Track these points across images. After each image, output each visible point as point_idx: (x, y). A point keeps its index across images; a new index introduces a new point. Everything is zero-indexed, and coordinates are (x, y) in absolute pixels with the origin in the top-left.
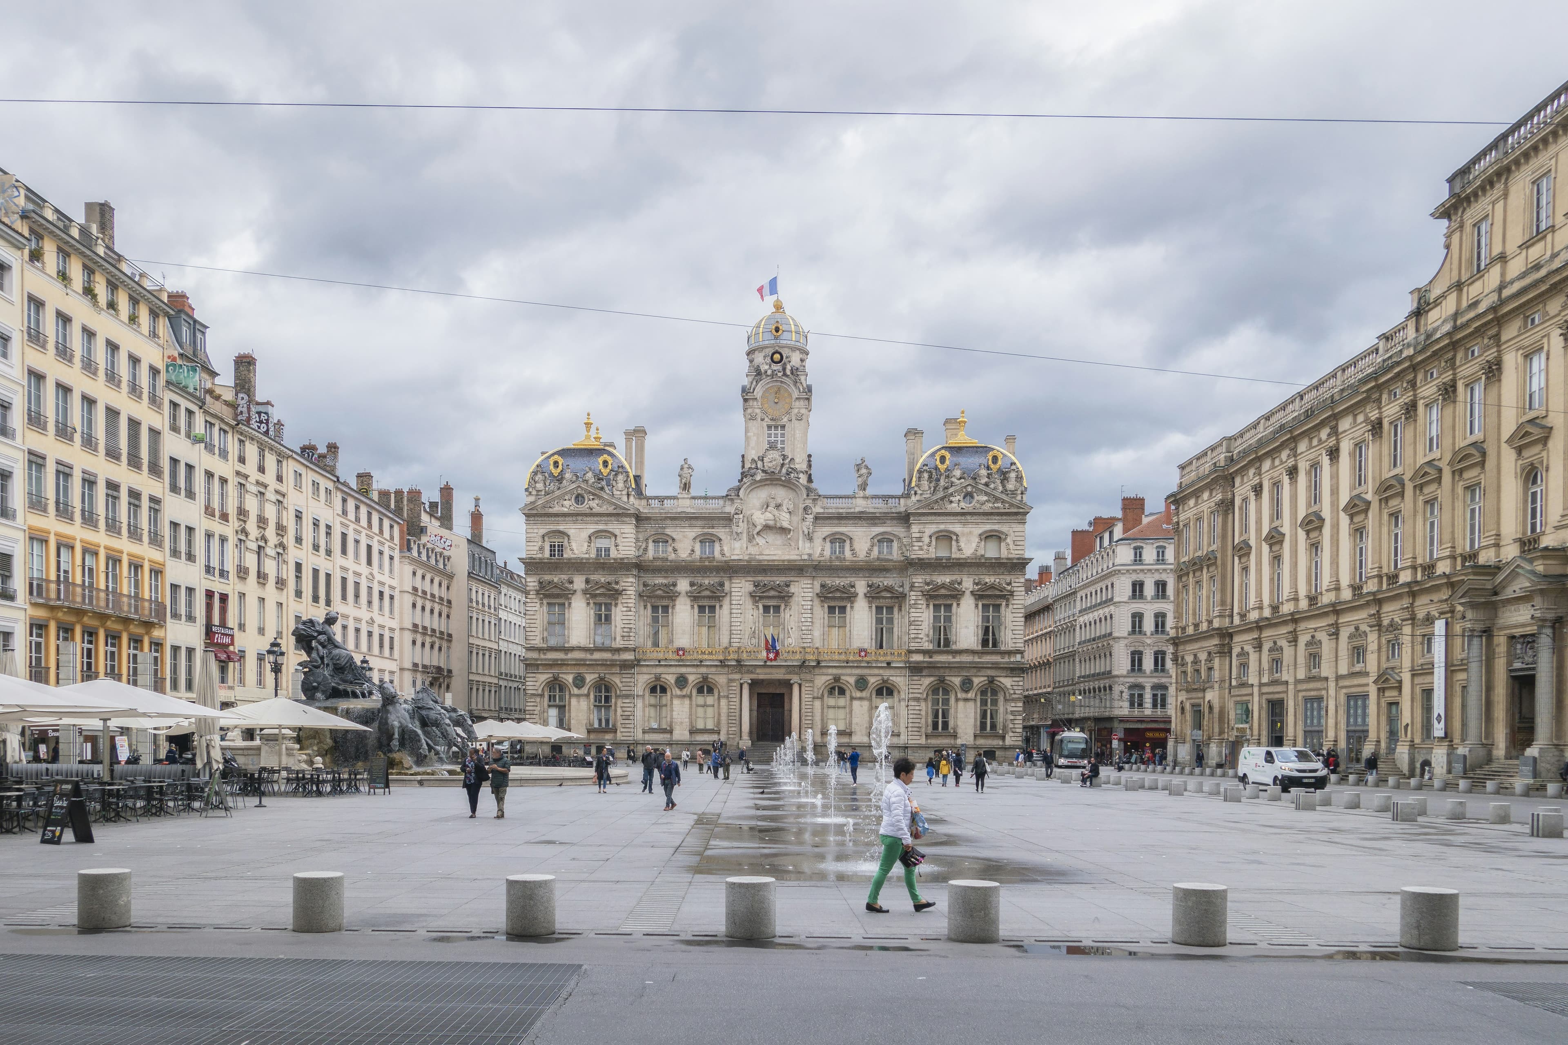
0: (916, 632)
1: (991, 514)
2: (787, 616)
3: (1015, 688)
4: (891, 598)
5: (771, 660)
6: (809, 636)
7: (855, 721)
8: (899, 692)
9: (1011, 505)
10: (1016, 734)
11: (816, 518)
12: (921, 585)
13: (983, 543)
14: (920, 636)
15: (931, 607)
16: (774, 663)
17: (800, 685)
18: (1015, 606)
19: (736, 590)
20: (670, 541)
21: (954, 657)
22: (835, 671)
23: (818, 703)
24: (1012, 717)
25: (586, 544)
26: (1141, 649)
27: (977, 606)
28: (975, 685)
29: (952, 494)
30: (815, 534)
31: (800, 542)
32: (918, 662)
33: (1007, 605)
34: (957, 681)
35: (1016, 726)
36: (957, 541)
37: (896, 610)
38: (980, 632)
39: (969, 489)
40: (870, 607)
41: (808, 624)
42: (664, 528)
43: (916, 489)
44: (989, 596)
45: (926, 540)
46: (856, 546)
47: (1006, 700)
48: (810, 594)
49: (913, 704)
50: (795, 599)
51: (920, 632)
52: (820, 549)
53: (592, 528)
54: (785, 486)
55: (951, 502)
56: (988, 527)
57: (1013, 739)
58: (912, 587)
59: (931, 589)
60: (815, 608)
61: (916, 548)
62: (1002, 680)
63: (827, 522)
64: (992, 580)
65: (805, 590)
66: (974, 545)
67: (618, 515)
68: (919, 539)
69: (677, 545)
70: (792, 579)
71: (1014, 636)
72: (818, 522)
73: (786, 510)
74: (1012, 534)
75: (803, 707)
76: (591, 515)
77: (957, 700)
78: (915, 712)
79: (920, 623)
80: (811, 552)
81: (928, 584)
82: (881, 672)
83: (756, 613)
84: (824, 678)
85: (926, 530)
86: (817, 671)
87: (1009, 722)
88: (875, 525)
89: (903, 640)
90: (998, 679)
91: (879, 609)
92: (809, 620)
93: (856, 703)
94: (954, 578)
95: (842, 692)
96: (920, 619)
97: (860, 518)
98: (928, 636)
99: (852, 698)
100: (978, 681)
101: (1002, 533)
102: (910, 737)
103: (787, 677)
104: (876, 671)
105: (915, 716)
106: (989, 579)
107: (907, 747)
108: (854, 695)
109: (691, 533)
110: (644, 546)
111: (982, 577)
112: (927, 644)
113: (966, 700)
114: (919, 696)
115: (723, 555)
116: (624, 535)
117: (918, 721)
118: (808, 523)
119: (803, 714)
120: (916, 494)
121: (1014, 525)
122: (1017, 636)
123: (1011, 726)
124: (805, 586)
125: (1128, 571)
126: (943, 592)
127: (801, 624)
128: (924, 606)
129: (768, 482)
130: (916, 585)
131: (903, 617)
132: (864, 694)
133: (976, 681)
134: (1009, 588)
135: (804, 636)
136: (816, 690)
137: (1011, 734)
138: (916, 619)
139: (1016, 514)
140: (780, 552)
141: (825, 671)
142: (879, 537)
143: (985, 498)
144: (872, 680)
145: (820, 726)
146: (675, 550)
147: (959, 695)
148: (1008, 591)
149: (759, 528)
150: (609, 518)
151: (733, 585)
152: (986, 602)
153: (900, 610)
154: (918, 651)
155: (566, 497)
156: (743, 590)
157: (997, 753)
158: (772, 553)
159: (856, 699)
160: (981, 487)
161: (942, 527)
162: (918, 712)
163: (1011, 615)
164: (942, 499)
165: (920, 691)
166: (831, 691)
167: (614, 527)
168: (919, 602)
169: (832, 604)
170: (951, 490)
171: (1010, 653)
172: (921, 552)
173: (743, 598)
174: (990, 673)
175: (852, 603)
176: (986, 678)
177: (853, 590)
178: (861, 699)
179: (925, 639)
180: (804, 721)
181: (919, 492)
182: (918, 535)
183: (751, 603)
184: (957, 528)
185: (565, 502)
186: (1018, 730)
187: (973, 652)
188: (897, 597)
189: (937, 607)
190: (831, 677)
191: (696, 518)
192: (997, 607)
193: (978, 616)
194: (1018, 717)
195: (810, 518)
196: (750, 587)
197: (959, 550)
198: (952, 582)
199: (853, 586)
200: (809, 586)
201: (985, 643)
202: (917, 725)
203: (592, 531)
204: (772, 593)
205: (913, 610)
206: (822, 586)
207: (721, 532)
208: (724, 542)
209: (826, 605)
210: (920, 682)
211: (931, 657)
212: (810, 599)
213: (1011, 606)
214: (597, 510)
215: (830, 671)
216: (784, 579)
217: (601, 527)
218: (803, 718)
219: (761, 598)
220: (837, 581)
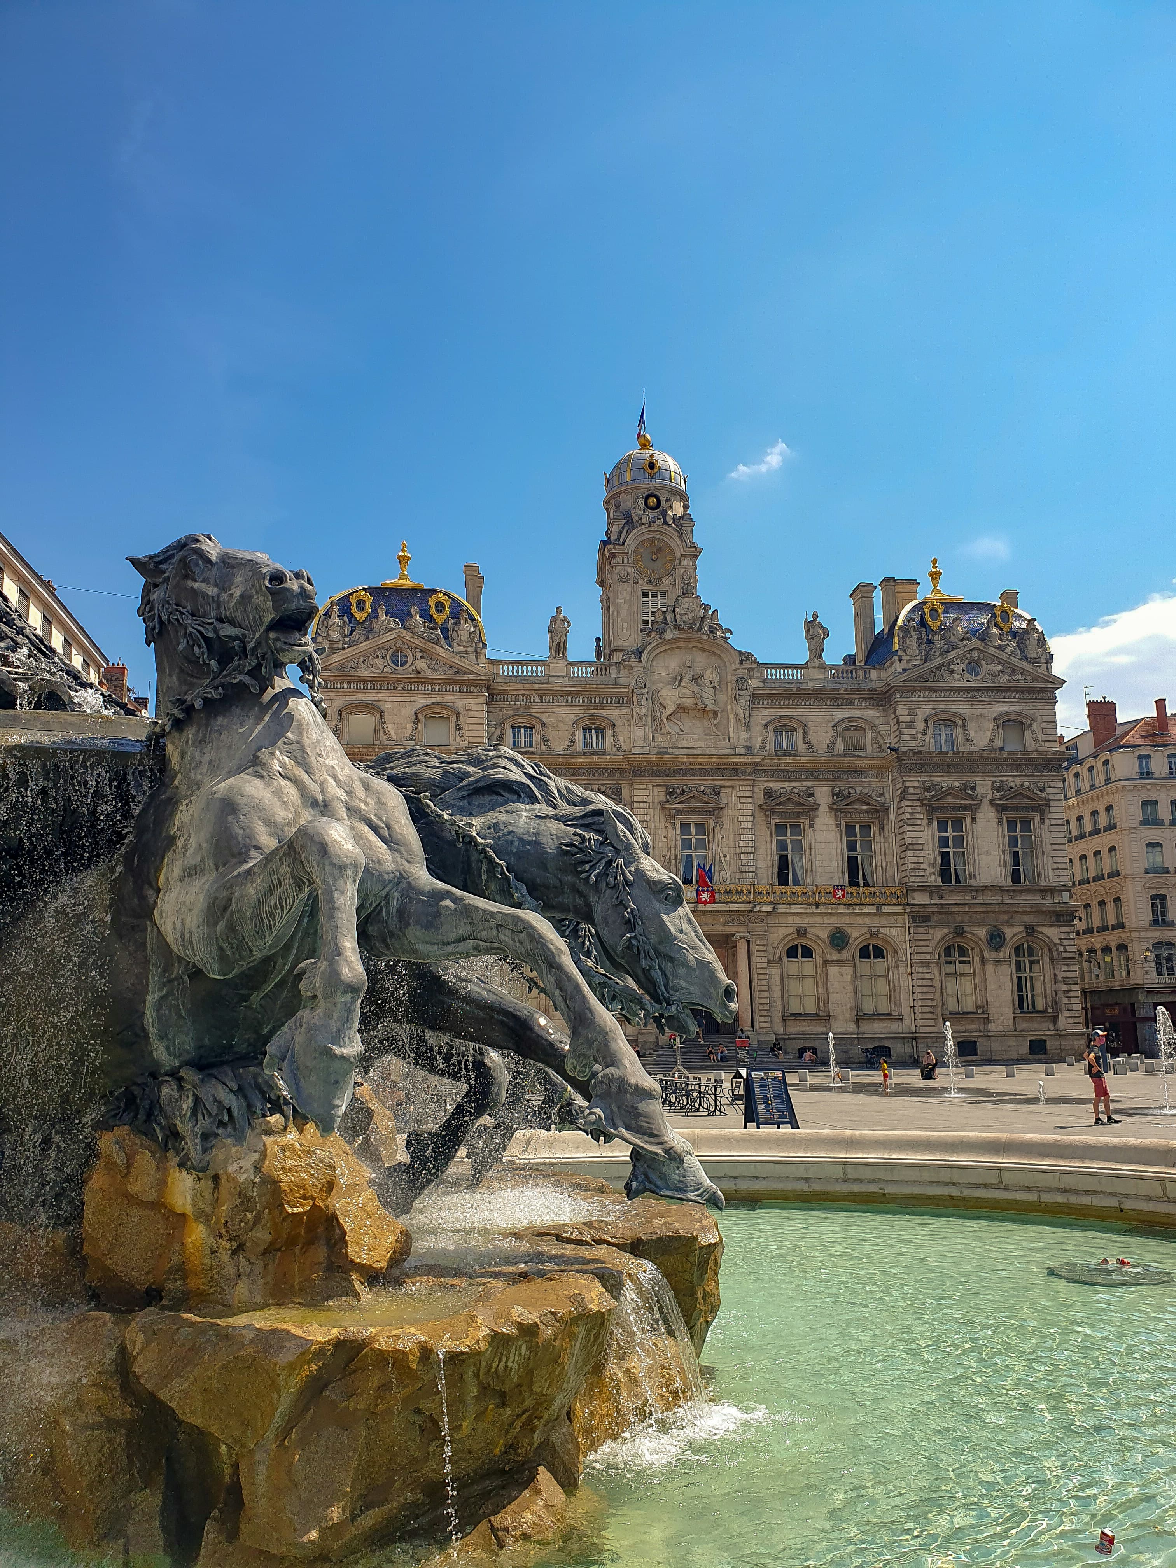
0: (915, 860)
1: (1008, 690)
2: (718, 838)
3: (1066, 942)
4: (868, 812)
5: (705, 903)
6: (752, 869)
7: (833, 997)
8: (896, 952)
9: (1036, 679)
10: (1073, 1014)
11: (753, 696)
12: (918, 790)
13: (1000, 730)
14: (923, 866)
15: (935, 823)
16: (709, 908)
17: (748, 942)
18: (1053, 822)
19: (641, 799)
20: (538, 726)
21: (974, 897)
22: (797, 920)
23: (775, 971)
24: (1065, 988)
25: (410, 726)
26: (1163, 892)
27: (1000, 821)
28: (1007, 939)
29: (952, 662)
30: (752, 719)
31: (731, 730)
32: (924, 906)
33: (1042, 820)
34: (982, 933)
35: (1073, 1001)
36: (964, 727)
37: (875, 830)
38: (1008, 859)
39: (975, 654)
40: (839, 825)
41: (749, 850)
42: (529, 707)
43: (900, 653)
44: (1016, 808)
45: (921, 726)
46: (812, 736)
47: (1052, 960)
48: (751, 806)
49: (920, 970)
50: (728, 813)
51: (921, 860)
52: (760, 740)
53: (420, 700)
54: (704, 650)
55: (952, 672)
56: (1006, 708)
57: (1071, 1021)
58: (904, 794)
59: (933, 796)
60: (758, 827)
61: (907, 738)
62: (1045, 930)
63: (769, 701)
64: (1019, 784)
65: (743, 800)
66: (988, 733)
67: (461, 682)
68: (910, 725)
69: (551, 733)
70: (722, 783)
71: (1055, 866)
72: (755, 701)
73: (708, 684)
74: (1039, 718)
75: (755, 976)
76: (419, 682)
77: (983, 961)
78: (925, 983)
79: (921, 847)
80: (748, 744)
81: (928, 790)
82: (867, 920)
83: (671, 834)
84: (783, 931)
85: (919, 712)
86: (771, 920)
87: (1060, 995)
88: (838, 706)
89: (890, 874)
90: (1040, 929)
91: (850, 830)
92: (751, 844)
93: (833, 970)
94: (965, 779)
95: (808, 953)
96: (920, 841)
97: (816, 697)
98: (933, 865)
99: (826, 963)
100: (1013, 933)
101: (1026, 716)
102: (921, 1023)
103: (728, 930)
104: (859, 920)
105: (925, 989)
106: (1015, 782)
107: (915, 1039)
108: (829, 957)
109: (569, 715)
110: (498, 733)
111: (1003, 779)
112: (933, 878)
113: (998, 962)
114: (928, 957)
115: (618, 748)
116: (471, 714)
117: (930, 996)
118: (742, 703)
119: (756, 989)
120: (900, 660)
121: (1040, 706)
122: (1060, 866)
123: (1066, 1001)
124: (741, 793)
125: (1135, 787)
126: (950, 801)
127: (738, 850)
128: (925, 822)
129: (681, 644)
130: (911, 790)
131: (886, 840)
132: (844, 955)
133: (1009, 932)
134: (1043, 795)
135: (744, 869)
136: (771, 949)
137: (1067, 1014)
138: (915, 841)
139: (1042, 690)
140: (702, 744)
141: (782, 920)
142: (845, 724)
143: (999, 668)
144: (854, 933)
145: (780, 1008)
146: (546, 740)
147: (986, 955)
148: (1043, 799)
149: (670, 709)
150: (448, 688)
151: (636, 792)
152: (1012, 816)
153: (882, 829)
154: (921, 889)
155: (379, 653)
156: (650, 799)
157: (1048, 1043)
158: (690, 745)
159: (832, 963)
160: (992, 651)
161: (941, 707)
162: (929, 983)
163: (1048, 835)
164: (939, 668)
165: (930, 950)
166: (792, 953)
167: (455, 699)
168: (917, 816)
169: (782, 821)
170: (951, 655)
171: (1053, 890)
172: (914, 744)
173: (651, 811)
174: (1028, 919)
175: (812, 819)
176: (1022, 929)
177: (812, 800)
178: (840, 963)
179: (930, 870)
180: (757, 1000)
181: (906, 658)
182: (908, 719)
183: (663, 820)
184: (963, 709)
185: (376, 661)
186: (1075, 1007)
187: (1001, 889)
188: (876, 811)
189: (942, 825)
190: (792, 930)
191: (577, 693)
192: (1027, 825)
193: (1003, 836)
194: (1074, 987)
195: (746, 695)
196: (660, 795)
197: (968, 740)
198: (964, 787)
199: (812, 795)
200: (748, 794)
201: (1016, 876)
202: (929, 1003)
203: (420, 705)
204: (694, 805)
205: (910, 828)
206: (768, 794)
207: (614, 713)
208: (620, 728)
209: (773, 823)
210: (930, 937)
211: (941, 898)
212: (750, 812)
213: (1047, 822)
214: (428, 674)
215: (790, 919)
216: (709, 783)
217: (434, 699)
218: (755, 995)
219: (678, 812)
220: (788, 786)
